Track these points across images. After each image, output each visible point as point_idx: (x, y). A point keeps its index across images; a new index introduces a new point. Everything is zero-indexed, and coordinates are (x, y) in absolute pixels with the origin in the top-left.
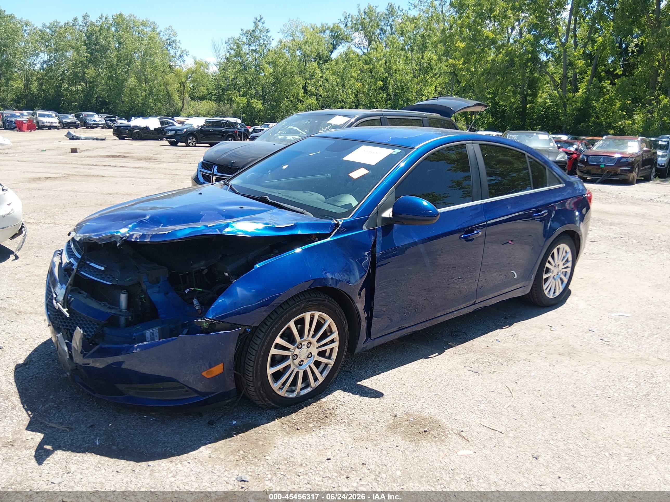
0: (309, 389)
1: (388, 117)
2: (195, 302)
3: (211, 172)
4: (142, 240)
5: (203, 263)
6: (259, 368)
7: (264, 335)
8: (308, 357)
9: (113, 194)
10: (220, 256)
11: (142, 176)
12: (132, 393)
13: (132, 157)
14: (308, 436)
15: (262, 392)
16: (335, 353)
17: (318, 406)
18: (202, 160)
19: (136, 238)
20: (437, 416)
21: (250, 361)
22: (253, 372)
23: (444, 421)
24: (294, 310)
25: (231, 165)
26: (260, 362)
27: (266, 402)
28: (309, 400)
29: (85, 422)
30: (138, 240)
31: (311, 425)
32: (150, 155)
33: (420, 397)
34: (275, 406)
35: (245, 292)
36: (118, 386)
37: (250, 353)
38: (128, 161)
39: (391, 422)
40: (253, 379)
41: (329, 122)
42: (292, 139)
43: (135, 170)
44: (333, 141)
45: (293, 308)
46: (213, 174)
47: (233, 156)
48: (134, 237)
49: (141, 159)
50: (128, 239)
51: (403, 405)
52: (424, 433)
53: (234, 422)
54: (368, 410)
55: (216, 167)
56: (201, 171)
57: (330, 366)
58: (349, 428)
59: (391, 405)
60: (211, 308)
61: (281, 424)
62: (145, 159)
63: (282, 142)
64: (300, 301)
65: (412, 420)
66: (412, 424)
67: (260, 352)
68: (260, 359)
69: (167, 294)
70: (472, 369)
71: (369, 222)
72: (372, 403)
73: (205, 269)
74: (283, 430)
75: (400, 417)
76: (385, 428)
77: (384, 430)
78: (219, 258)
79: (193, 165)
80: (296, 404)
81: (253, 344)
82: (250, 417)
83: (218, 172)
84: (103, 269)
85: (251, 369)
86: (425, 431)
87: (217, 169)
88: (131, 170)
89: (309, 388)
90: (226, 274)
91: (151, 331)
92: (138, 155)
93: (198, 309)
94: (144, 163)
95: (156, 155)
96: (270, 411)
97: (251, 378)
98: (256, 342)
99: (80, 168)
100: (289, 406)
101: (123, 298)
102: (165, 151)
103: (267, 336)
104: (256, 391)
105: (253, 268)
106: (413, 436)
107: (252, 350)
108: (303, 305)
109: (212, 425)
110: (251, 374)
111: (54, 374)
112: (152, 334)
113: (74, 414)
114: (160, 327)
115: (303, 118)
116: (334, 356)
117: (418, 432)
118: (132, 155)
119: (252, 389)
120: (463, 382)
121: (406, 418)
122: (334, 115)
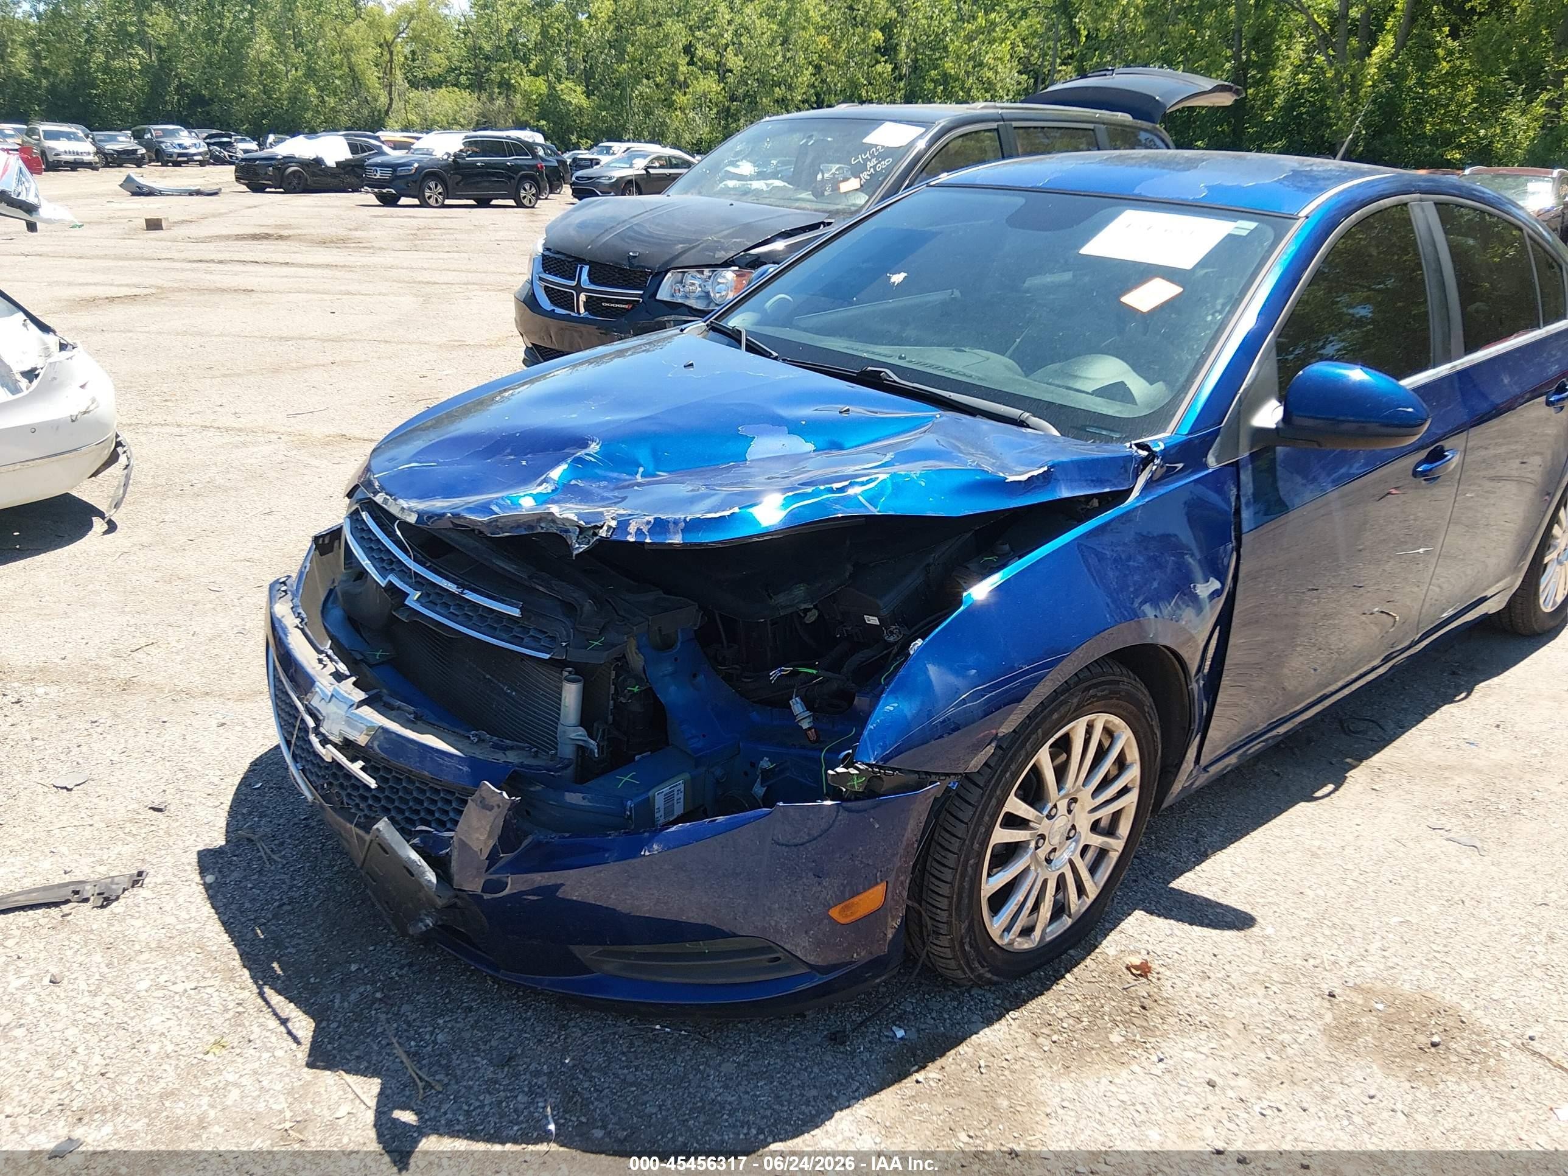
0: (1067, 922)
1: (1015, 124)
2: (797, 706)
3: (574, 283)
4: (659, 539)
5: (800, 591)
6: (966, 885)
7: (983, 794)
8: (1068, 838)
9: (292, 338)
10: (849, 568)
11: (343, 288)
12: (611, 966)
13: (300, 238)
14: (1124, 1073)
15: (967, 948)
16: (1127, 818)
17: (1105, 972)
18: (540, 250)
19: (639, 531)
20: (1439, 992)
21: (942, 869)
22: (950, 898)
23: (1467, 1006)
24: (1055, 716)
25: (631, 264)
26: (969, 869)
27: (972, 970)
28: (1072, 952)
29: (482, 1047)
30: (648, 540)
31: (1115, 1038)
32: (342, 233)
33: (1365, 933)
34: (995, 978)
35: (952, 679)
36: (577, 950)
37: (941, 845)
38: (296, 250)
39: (1328, 1017)
40: (951, 915)
41: (867, 140)
42: (765, 188)
43: (319, 271)
44: (1019, 200)
45: (1051, 713)
46: (579, 289)
47: (630, 238)
48: (632, 528)
49: (323, 243)
50: (614, 537)
51: (1333, 958)
52: (1433, 1050)
53: (900, 1033)
54: (1245, 979)
55: (586, 269)
56: (541, 279)
57: (1114, 856)
58: (1224, 1042)
59: (1299, 961)
60: (866, 733)
61: (1028, 1035)
62: (332, 242)
63: (744, 198)
64: (1068, 691)
65: (1380, 1007)
66: (1388, 1023)
67: (972, 844)
68: (971, 862)
69: (695, 676)
70: (1451, 835)
71: (1221, 444)
72: (1246, 959)
73: (810, 610)
74: (1048, 1057)
75: (1345, 1001)
76: (1322, 1041)
77: (1321, 1046)
78: (847, 574)
79: (456, 255)
80: (1038, 967)
81: (951, 819)
82: (934, 1015)
83: (592, 280)
84: (516, 612)
85: (945, 890)
86: (1434, 1045)
87: (589, 275)
88: (311, 272)
89: (1065, 917)
90: (874, 621)
91: (666, 790)
92: (312, 231)
93: (810, 729)
94: (335, 251)
95: (356, 230)
96: (981, 992)
97: (945, 914)
98: (960, 815)
99: (183, 270)
100: (1026, 973)
101: (571, 694)
102: (374, 220)
103: (990, 798)
104: (953, 948)
105: (960, 603)
106: (1409, 1063)
107: (947, 836)
108: (1076, 701)
109: (843, 1043)
110: (944, 903)
111: (339, 889)
112: (669, 798)
113: (441, 1021)
114: (687, 776)
115: (792, 131)
116: (1124, 828)
117: (1416, 1047)
118: (299, 231)
119: (945, 941)
120: (1450, 877)
121: (1360, 1002)
122: (877, 121)
